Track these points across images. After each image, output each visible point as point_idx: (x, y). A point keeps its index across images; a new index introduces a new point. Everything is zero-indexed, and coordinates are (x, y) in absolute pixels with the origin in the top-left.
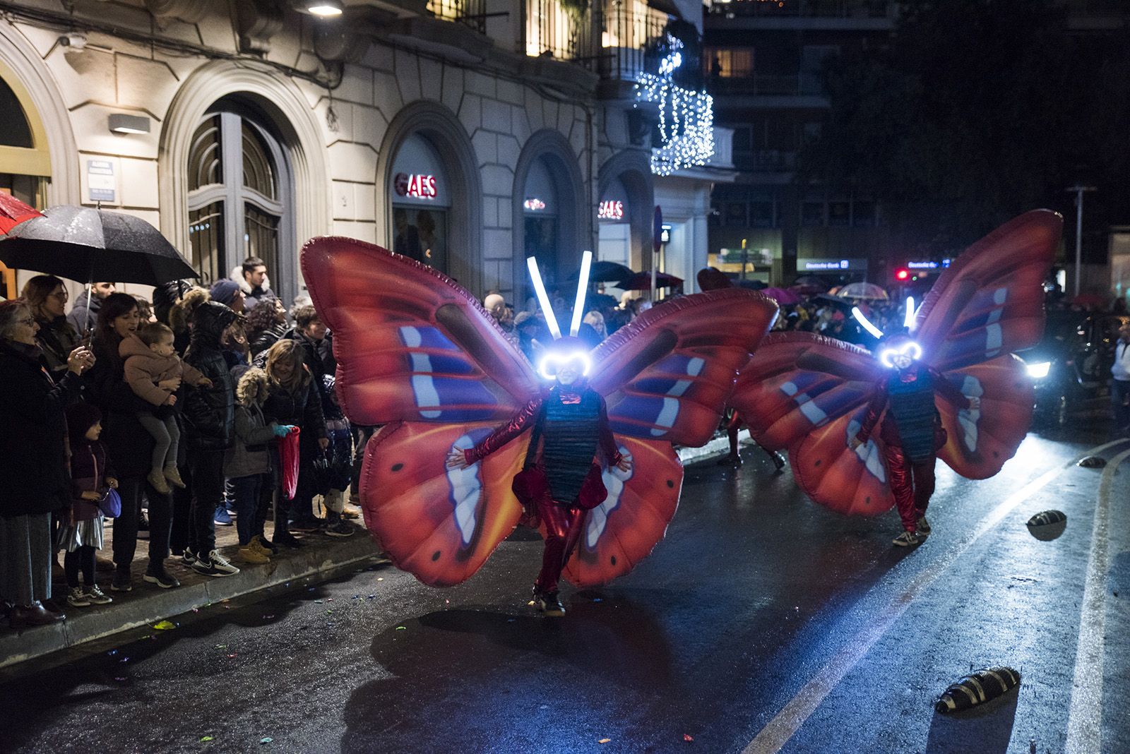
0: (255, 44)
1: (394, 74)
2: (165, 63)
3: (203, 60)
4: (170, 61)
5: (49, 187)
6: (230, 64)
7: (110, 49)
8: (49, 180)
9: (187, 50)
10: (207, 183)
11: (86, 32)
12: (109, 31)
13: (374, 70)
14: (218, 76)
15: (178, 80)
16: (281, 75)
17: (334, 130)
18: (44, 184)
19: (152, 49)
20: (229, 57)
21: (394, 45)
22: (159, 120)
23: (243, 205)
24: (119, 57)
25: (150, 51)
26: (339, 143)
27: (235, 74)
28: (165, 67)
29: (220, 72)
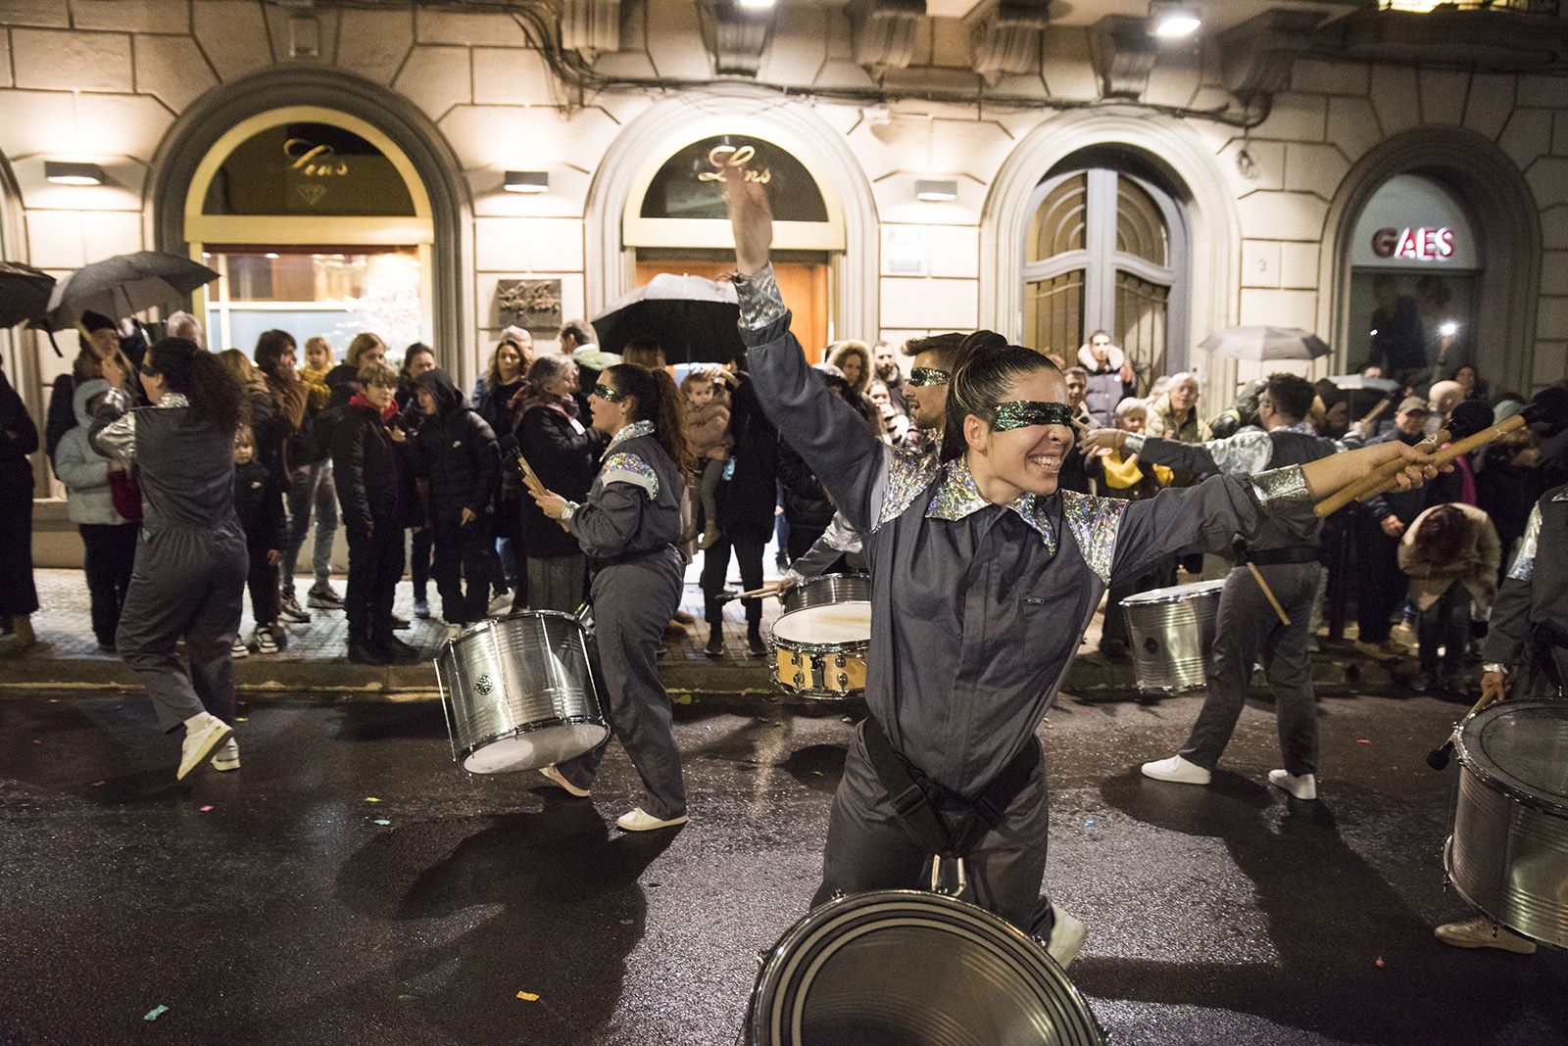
0: (1118, 85)
1: (1368, 96)
2: (997, 123)
3: (1049, 113)
4: (1002, 119)
5: (842, 259)
6: (1084, 112)
7: (926, 115)
8: (844, 252)
9: (1024, 103)
10: (1067, 250)
11: (897, 101)
12: (923, 96)
13: (1328, 96)
14: (1066, 129)
15: (1013, 138)
16: (1167, 119)
17: (1251, 177)
18: (836, 258)
19: (980, 108)
20: (1083, 105)
21: (1370, 60)
22: (984, 184)
23: (1114, 272)
24: (936, 122)
25: (977, 111)
26: (1259, 193)
27: (1091, 124)
28: (996, 127)
29: (1071, 123)
